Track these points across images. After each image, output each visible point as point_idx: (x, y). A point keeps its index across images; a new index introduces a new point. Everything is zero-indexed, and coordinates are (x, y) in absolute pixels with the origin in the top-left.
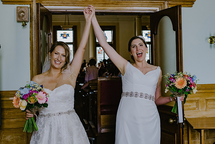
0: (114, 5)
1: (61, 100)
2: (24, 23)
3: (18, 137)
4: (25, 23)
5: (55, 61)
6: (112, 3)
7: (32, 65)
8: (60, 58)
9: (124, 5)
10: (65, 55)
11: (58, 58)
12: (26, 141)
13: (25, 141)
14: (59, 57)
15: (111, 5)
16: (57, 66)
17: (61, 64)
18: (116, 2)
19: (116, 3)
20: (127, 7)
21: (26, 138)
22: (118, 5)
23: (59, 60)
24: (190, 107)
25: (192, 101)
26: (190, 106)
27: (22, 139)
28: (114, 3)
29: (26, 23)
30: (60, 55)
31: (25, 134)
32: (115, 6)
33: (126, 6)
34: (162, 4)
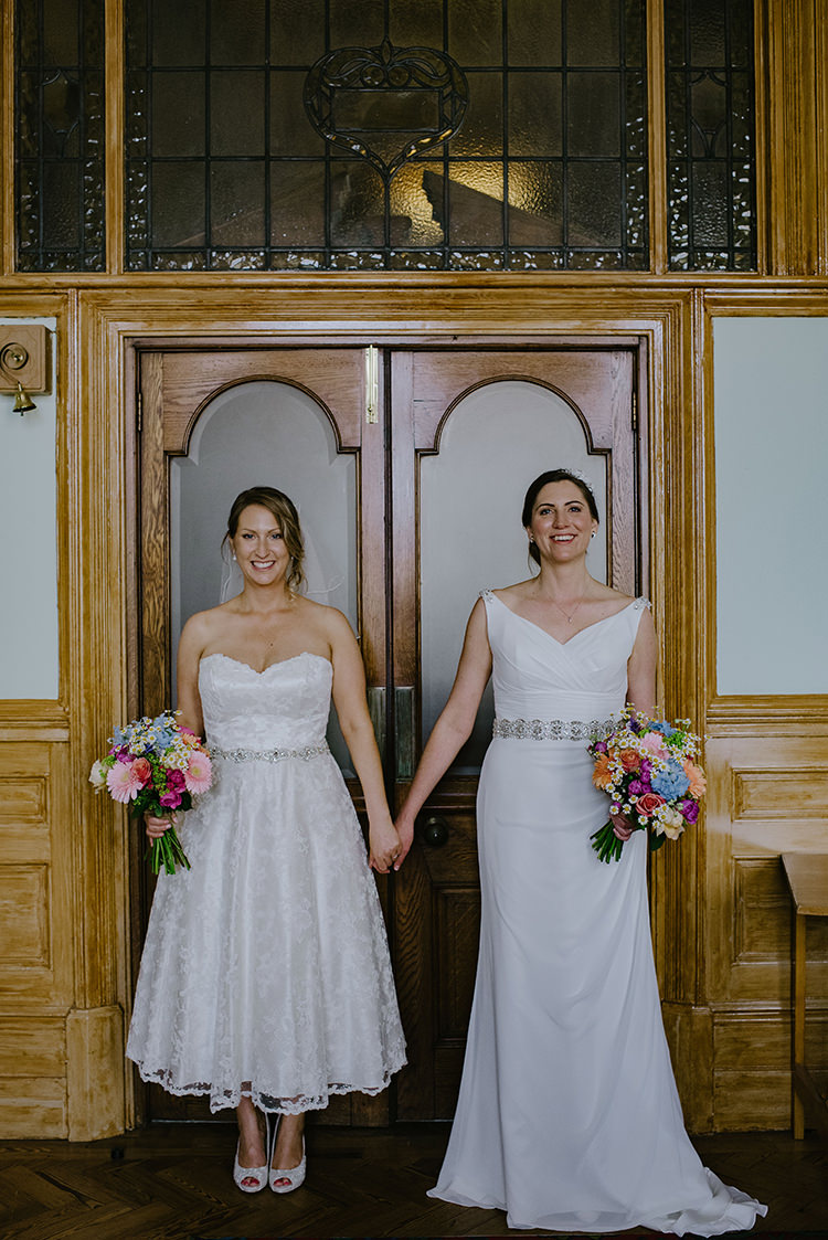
0: (441, 312)
1: (287, 709)
2: (23, 397)
3: (6, 905)
4: (27, 397)
5: (252, 562)
6: (431, 304)
7: (63, 588)
8: (262, 548)
9: (487, 313)
10: (278, 531)
11: (258, 549)
12: (40, 924)
13: (34, 920)
14: (259, 544)
15: (427, 313)
16: (265, 578)
17: (278, 567)
18: (449, 295)
19: (450, 301)
20: (505, 318)
21: (38, 909)
22: (460, 313)
23: (263, 555)
24: (809, 802)
25: (818, 776)
26: (809, 797)
27: (22, 914)
28: (441, 301)
29: (34, 400)
30: (262, 537)
31: (35, 892)
32: (449, 319)
33: (501, 313)
34: (678, 305)
